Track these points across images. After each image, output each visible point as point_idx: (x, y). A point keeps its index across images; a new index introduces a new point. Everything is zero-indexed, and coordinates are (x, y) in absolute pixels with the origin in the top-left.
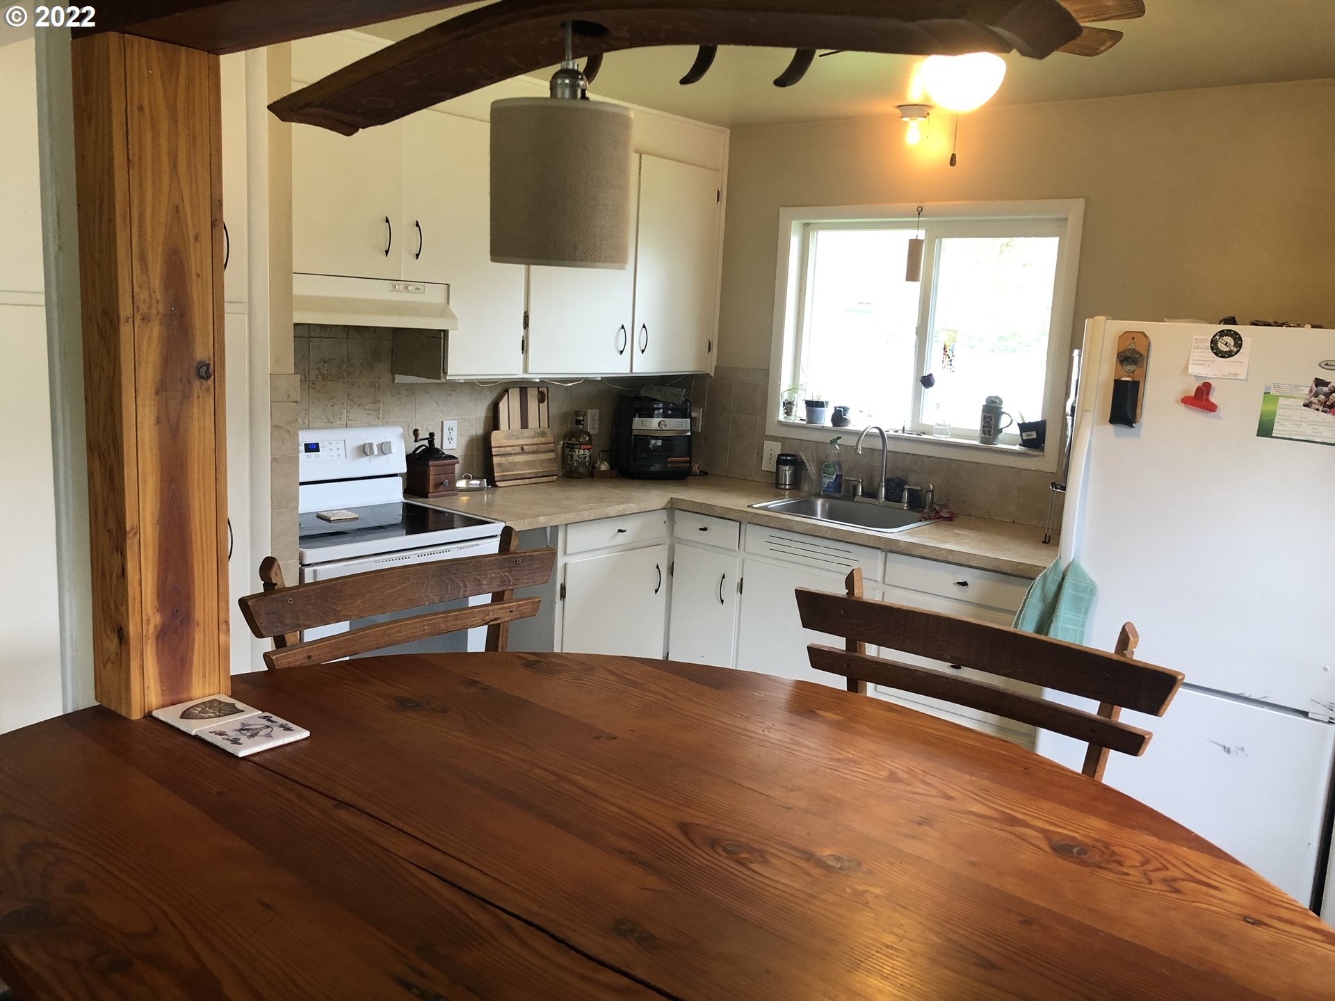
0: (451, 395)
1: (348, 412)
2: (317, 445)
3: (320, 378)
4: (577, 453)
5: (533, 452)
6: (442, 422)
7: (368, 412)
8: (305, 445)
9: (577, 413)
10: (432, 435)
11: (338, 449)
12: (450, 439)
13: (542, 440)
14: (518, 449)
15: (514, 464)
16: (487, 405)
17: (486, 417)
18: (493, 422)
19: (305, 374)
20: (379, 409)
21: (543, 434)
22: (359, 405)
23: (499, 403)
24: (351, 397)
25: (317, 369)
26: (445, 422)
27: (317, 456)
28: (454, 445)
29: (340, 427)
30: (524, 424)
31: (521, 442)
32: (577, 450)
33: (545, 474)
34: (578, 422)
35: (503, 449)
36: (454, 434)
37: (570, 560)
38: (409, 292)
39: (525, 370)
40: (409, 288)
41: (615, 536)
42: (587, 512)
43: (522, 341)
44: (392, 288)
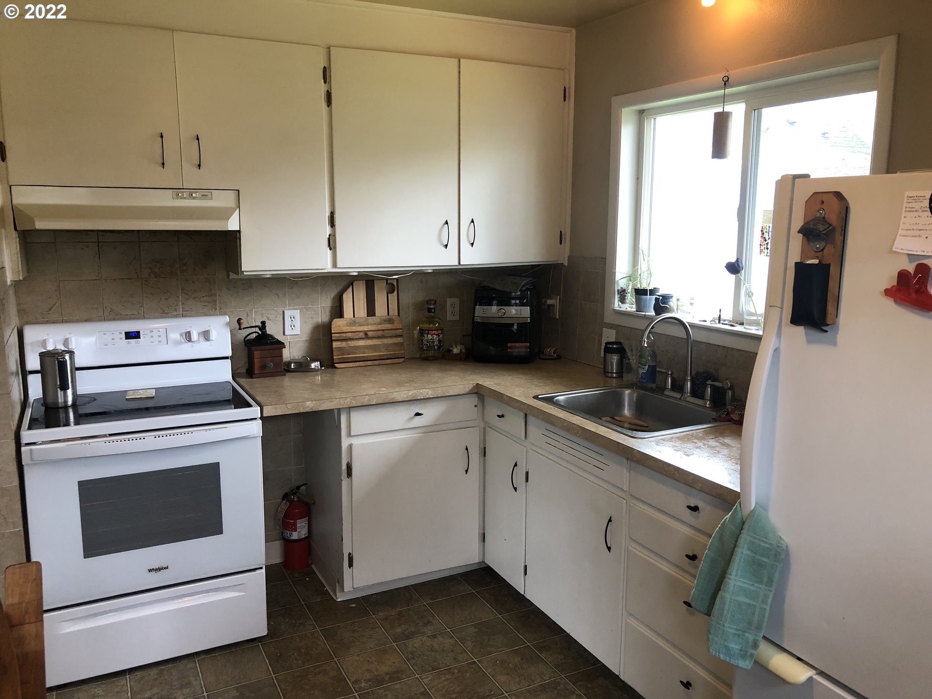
0: (293, 288)
1: (183, 304)
2: (138, 333)
3: (152, 275)
4: (426, 338)
5: (378, 337)
6: (283, 312)
7: (204, 304)
8: (125, 333)
9: (428, 302)
10: (263, 323)
11: (159, 336)
12: (293, 327)
13: (389, 326)
14: (362, 335)
15: (356, 348)
16: (333, 295)
17: (332, 307)
18: (338, 311)
19: (137, 273)
20: (215, 301)
21: (390, 321)
22: (194, 298)
23: (342, 295)
24: (185, 292)
25: (150, 268)
26: (285, 311)
27: (137, 342)
28: (297, 331)
29: (177, 316)
30: (371, 311)
31: (365, 328)
32: (426, 335)
33: (390, 357)
34: (429, 310)
35: (344, 335)
36: (297, 322)
37: (355, 441)
38: (194, 198)
39: (335, 265)
40: (194, 195)
41: (412, 418)
42: (367, 397)
43: (329, 239)
44: (175, 196)
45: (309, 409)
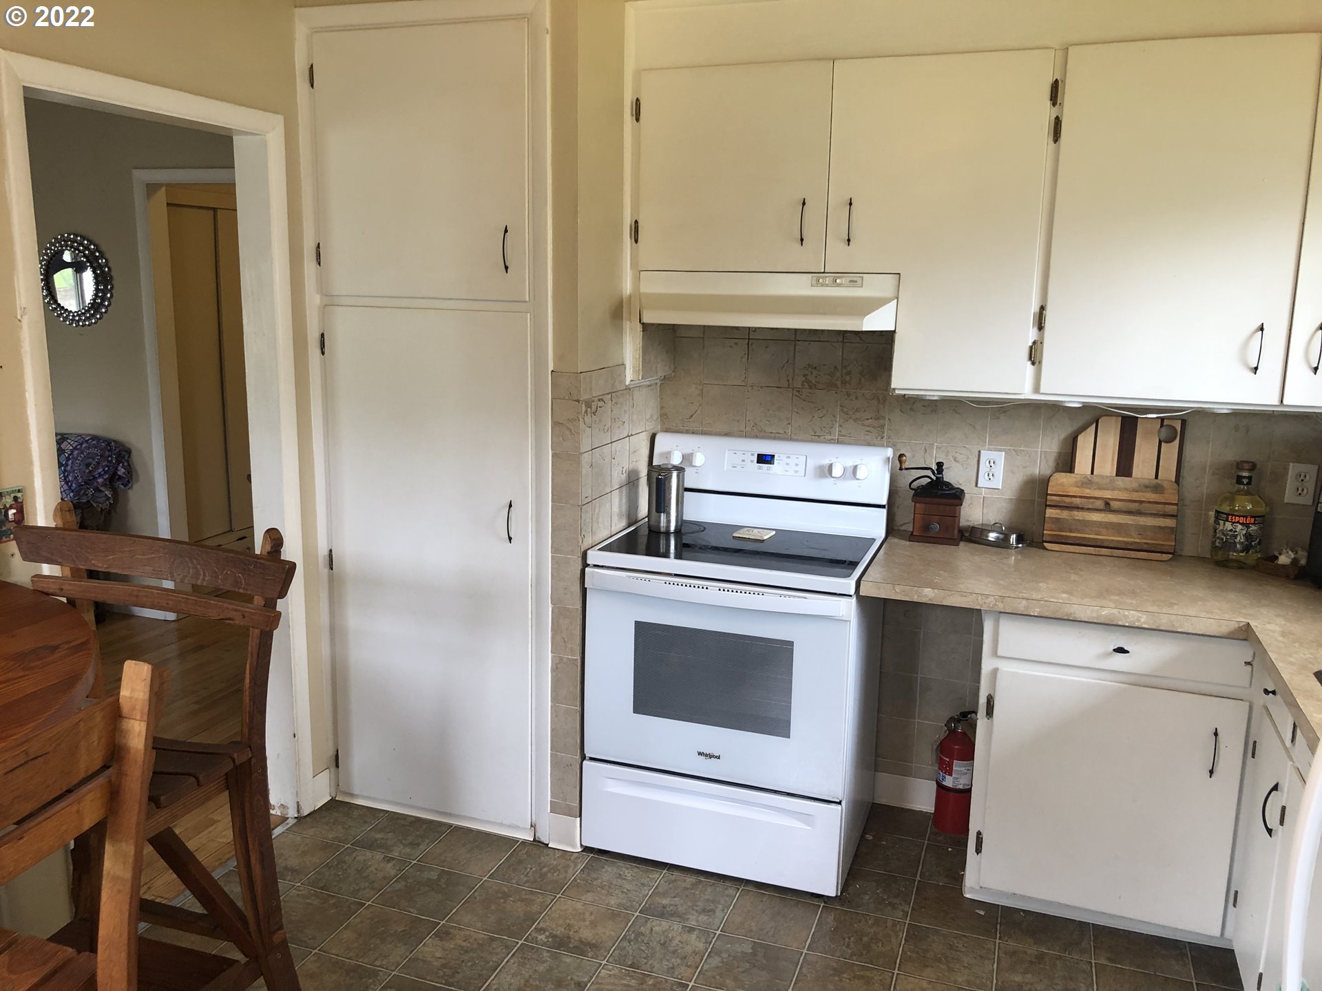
0: (999, 418)
1: (840, 426)
2: (773, 456)
3: (806, 386)
4: (1221, 528)
5: (1129, 512)
6: (979, 452)
7: (868, 429)
8: (758, 455)
9: (1239, 465)
10: (940, 465)
11: (797, 465)
12: (991, 476)
13: (1153, 497)
14: (1100, 504)
15: (1086, 523)
16: (1063, 436)
17: (1060, 454)
18: (1067, 462)
19: (788, 381)
20: (883, 426)
21: (1157, 489)
22: (856, 420)
23: (1077, 436)
24: (845, 410)
25: (804, 376)
26: (982, 452)
27: (769, 469)
28: (998, 483)
29: (831, 442)
30: (1124, 466)
31: (1107, 494)
32: (1222, 522)
33: (1145, 547)
34: (1239, 480)
35: (1068, 500)
36: (999, 470)
37: (1006, 667)
38: (839, 285)
39: (1037, 389)
40: (838, 281)
41: (1107, 655)
42: (1024, 602)
43: (1031, 347)
44: (814, 282)
45: (928, 599)
